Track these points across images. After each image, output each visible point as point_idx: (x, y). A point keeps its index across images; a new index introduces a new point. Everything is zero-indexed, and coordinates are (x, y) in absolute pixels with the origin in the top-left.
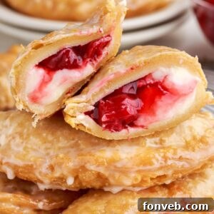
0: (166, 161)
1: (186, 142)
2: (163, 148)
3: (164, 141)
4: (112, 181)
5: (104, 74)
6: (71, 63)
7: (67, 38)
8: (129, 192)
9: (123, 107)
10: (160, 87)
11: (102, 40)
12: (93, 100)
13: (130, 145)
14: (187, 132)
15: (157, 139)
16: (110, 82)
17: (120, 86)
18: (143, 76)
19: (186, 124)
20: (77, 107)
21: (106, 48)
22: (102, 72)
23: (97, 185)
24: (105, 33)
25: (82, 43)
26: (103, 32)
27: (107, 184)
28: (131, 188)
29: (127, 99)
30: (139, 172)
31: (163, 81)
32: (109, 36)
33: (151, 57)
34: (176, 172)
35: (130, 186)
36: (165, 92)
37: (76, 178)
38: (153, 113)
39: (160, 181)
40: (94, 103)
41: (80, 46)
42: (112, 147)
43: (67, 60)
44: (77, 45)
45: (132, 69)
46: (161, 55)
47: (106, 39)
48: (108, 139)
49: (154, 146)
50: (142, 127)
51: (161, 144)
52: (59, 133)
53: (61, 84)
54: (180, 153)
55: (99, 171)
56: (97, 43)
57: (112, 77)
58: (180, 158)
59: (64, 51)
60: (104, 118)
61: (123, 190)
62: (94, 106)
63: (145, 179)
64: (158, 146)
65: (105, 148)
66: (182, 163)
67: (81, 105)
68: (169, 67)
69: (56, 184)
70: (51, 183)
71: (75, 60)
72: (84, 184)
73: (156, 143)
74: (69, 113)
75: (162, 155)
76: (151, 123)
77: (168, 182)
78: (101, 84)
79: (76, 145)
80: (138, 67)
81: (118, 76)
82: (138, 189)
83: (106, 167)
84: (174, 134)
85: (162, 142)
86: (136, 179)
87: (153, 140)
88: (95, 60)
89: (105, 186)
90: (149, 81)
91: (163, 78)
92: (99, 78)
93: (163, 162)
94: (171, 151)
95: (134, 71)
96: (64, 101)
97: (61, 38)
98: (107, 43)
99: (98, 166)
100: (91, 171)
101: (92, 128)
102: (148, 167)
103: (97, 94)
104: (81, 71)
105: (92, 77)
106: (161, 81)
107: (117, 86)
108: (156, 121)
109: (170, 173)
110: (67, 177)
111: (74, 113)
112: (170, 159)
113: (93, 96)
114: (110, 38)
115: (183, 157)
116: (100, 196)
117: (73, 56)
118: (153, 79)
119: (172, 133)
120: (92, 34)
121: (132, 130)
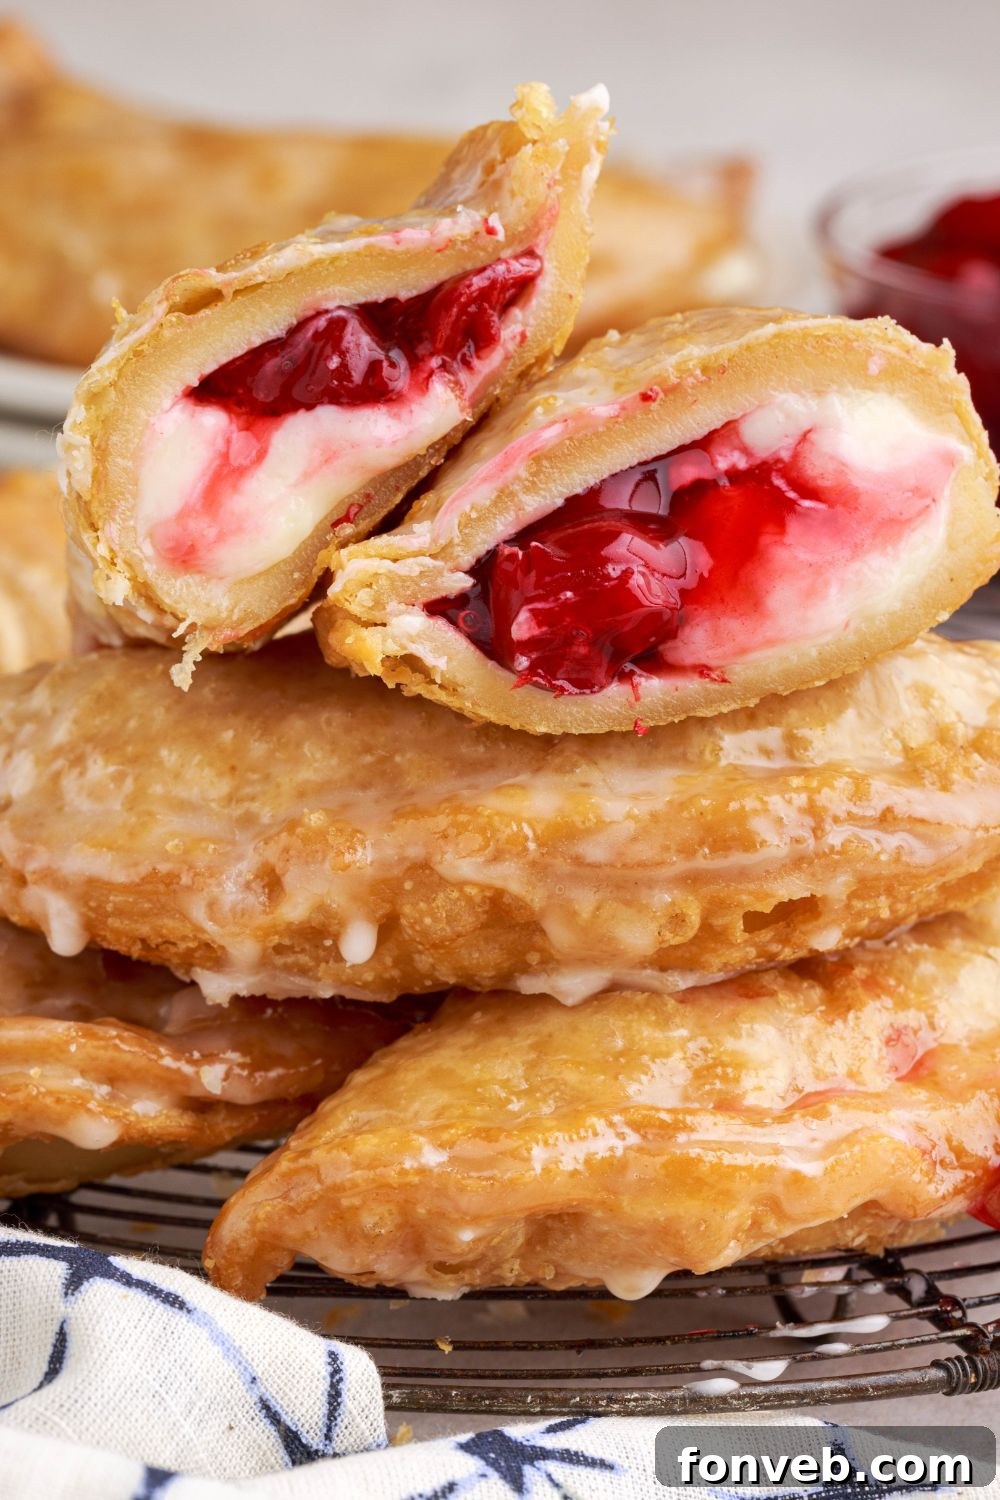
0: (817, 831)
1: (907, 750)
2: (802, 772)
3: (805, 744)
4: (559, 935)
5: (510, 429)
6: (357, 377)
7: (334, 260)
8: (640, 998)
9: (613, 571)
10: (779, 482)
11: (501, 268)
12: (466, 542)
13: (643, 764)
14: (909, 708)
15: (772, 736)
16: (540, 458)
17: (592, 480)
18: (700, 432)
19: (903, 672)
20: (392, 577)
21: (516, 313)
22: (500, 423)
23: (483, 961)
24: (511, 238)
25: (406, 285)
26: (501, 236)
27: (533, 958)
28: (649, 976)
29: (626, 538)
30: (692, 880)
31: (796, 456)
32: (530, 253)
33: (732, 346)
34: (865, 887)
35: (643, 964)
36: (807, 503)
37: (388, 929)
38: (752, 603)
39: (785, 941)
40: (468, 559)
41: (392, 302)
42: (561, 770)
43: (334, 363)
44: (381, 296)
45: (646, 398)
46: (776, 336)
47: (519, 268)
48: (542, 729)
49: (761, 762)
50: (703, 670)
51: (791, 755)
52: (296, 725)
53: (307, 475)
54: (885, 793)
55: (498, 883)
56: (478, 282)
57: (551, 434)
58: (886, 819)
59: (322, 323)
60: (522, 627)
61: (612, 989)
62: (471, 572)
63: (718, 922)
64: (779, 763)
65: (523, 778)
66: (893, 841)
67: (411, 567)
68: (820, 393)
69: (287, 968)
70: (263, 963)
71: (374, 367)
72: (424, 961)
73: (766, 752)
74: (354, 608)
75: (801, 799)
76: (743, 651)
77: (827, 939)
78: (505, 466)
79: (383, 776)
80: (672, 390)
81: (583, 435)
82: (681, 982)
83: (533, 864)
84: (850, 714)
85: (793, 744)
86: (677, 920)
87: (751, 737)
88: (467, 364)
89: (525, 969)
90: (727, 460)
91: (791, 441)
92: (486, 449)
93: (806, 834)
94: (842, 783)
95: (654, 406)
96: (323, 553)
97: (305, 261)
98: (523, 286)
99: (497, 857)
100: (460, 885)
101: (460, 678)
102: (738, 859)
103: (484, 517)
104: (404, 413)
105: (454, 449)
106: (785, 455)
107: (577, 480)
108: (770, 643)
109: (837, 887)
110: (343, 924)
111: (378, 604)
112: (836, 820)
113: (466, 523)
114: (538, 264)
115: (901, 810)
116: (501, 1020)
117: (361, 346)
118: (745, 451)
119: (840, 711)
120: (451, 243)
121: (653, 686)
